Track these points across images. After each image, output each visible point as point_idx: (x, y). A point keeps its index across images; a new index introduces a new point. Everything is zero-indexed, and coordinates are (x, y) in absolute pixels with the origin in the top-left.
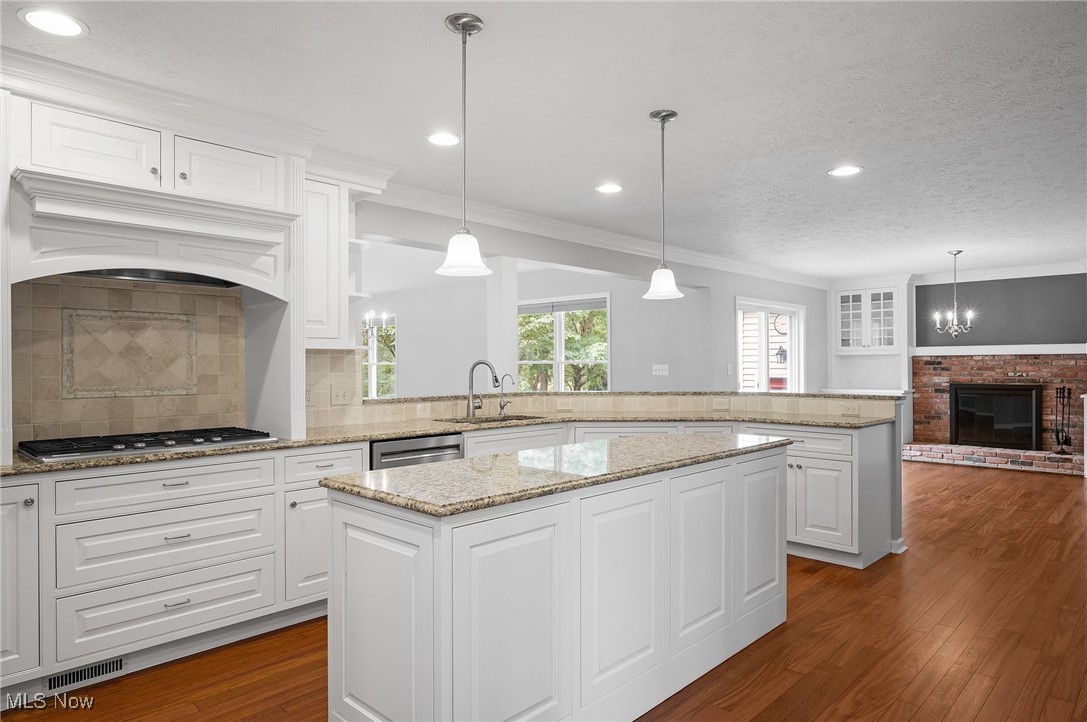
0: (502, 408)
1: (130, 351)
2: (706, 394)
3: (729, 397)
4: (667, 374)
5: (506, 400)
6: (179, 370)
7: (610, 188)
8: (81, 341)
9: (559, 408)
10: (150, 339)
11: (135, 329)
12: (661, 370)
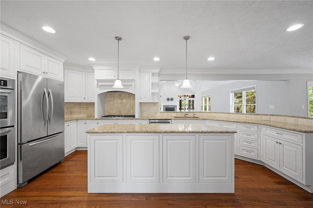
0: (194, 115)
1: (121, 103)
2: (260, 115)
3: (270, 116)
4: (274, 108)
5: (195, 113)
6: (128, 106)
7: (211, 59)
8: (115, 102)
9: (212, 116)
10: (124, 101)
11: (122, 100)
12: (272, 107)
